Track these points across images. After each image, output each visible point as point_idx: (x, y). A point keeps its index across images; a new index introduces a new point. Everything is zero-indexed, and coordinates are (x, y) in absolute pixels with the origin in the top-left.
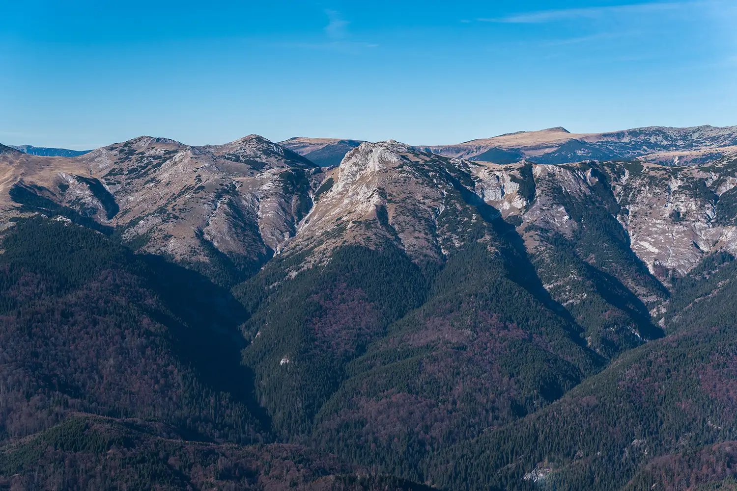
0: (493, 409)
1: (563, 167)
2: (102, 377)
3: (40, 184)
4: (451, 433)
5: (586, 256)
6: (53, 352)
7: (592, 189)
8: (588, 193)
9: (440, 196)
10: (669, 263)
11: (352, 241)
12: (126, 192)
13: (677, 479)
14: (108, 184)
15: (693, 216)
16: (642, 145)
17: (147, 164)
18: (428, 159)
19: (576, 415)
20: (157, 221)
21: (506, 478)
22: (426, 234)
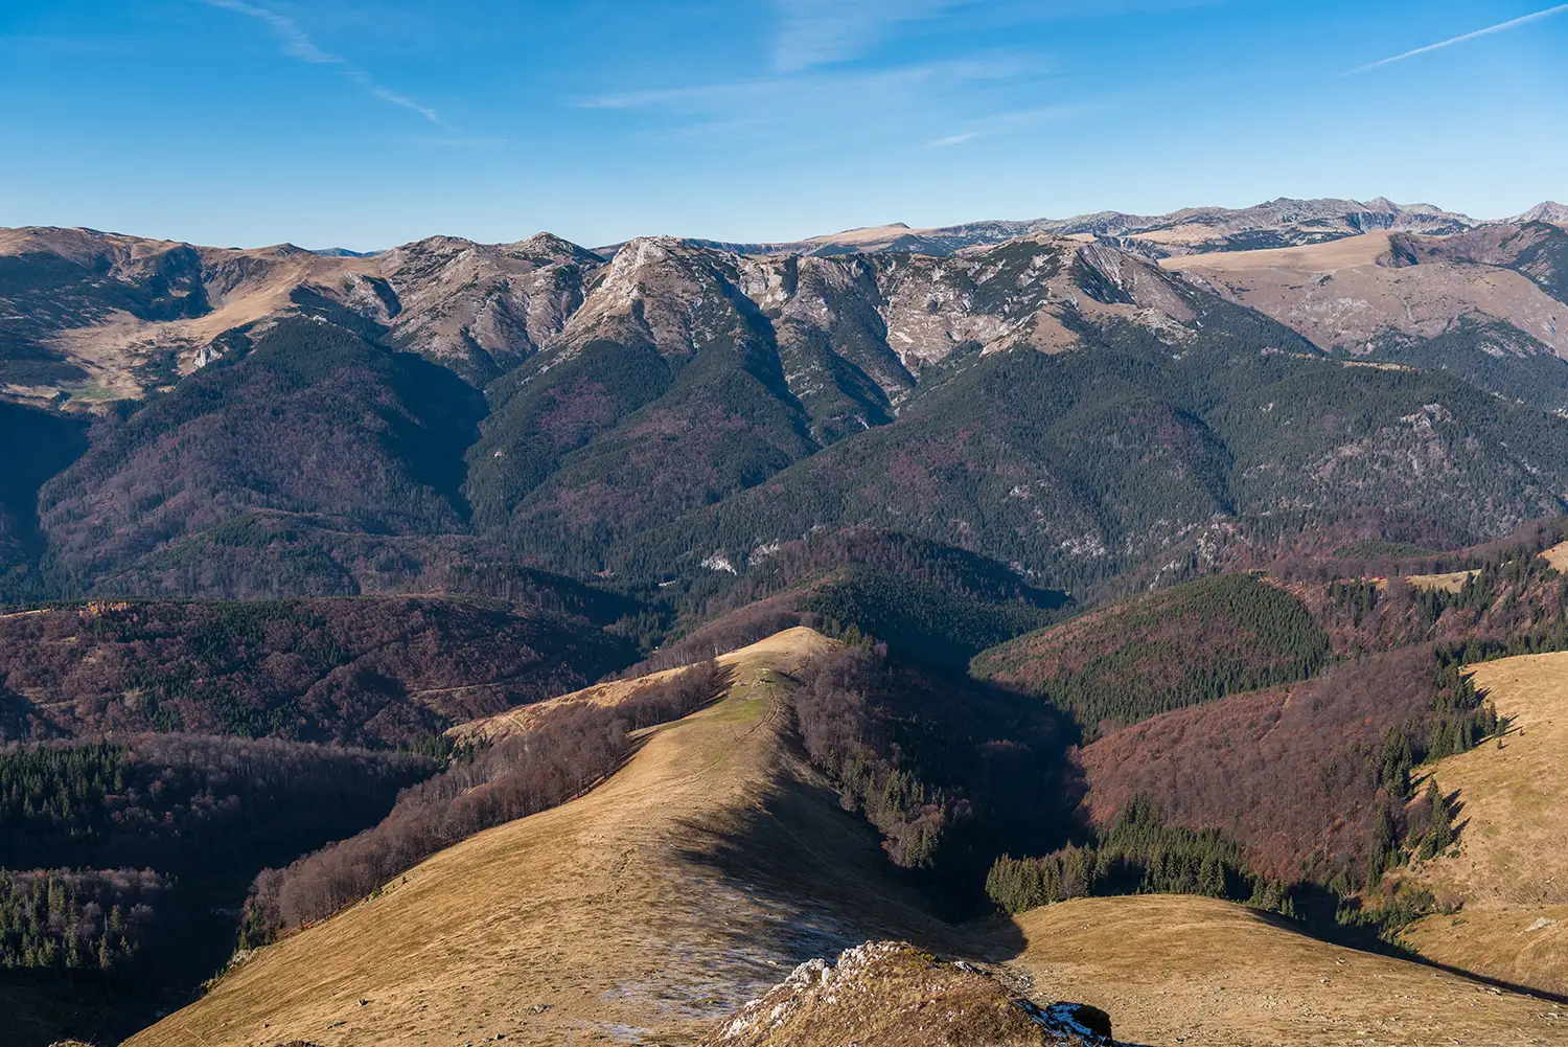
0: (688, 498)
1: (830, 259)
2: (303, 473)
3: (325, 284)
4: (641, 522)
5: (839, 347)
6: (255, 449)
7: (855, 280)
8: (851, 284)
9: (699, 290)
10: (920, 354)
11: (603, 336)
12: (411, 291)
13: (797, 563)
14: (394, 284)
15: (950, 306)
16: (977, 239)
17: (435, 263)
18: (696, 253)
19: (759, 503)
20: (428, 318)
21: (683, 565)
22: (680, 328)
